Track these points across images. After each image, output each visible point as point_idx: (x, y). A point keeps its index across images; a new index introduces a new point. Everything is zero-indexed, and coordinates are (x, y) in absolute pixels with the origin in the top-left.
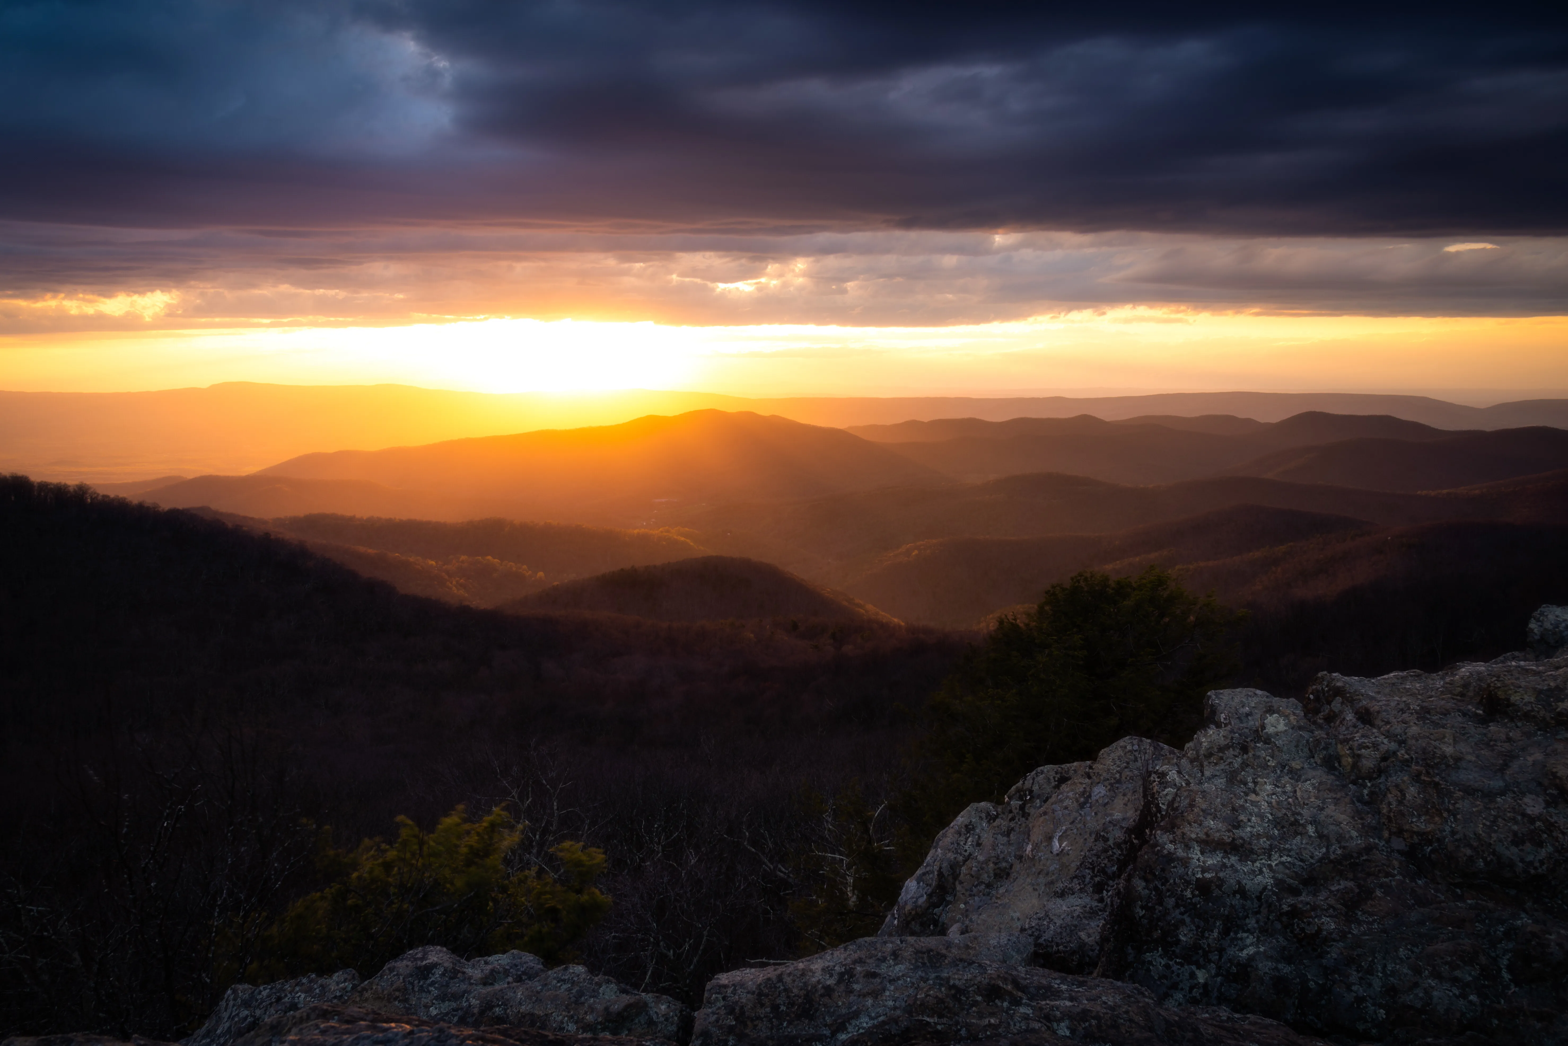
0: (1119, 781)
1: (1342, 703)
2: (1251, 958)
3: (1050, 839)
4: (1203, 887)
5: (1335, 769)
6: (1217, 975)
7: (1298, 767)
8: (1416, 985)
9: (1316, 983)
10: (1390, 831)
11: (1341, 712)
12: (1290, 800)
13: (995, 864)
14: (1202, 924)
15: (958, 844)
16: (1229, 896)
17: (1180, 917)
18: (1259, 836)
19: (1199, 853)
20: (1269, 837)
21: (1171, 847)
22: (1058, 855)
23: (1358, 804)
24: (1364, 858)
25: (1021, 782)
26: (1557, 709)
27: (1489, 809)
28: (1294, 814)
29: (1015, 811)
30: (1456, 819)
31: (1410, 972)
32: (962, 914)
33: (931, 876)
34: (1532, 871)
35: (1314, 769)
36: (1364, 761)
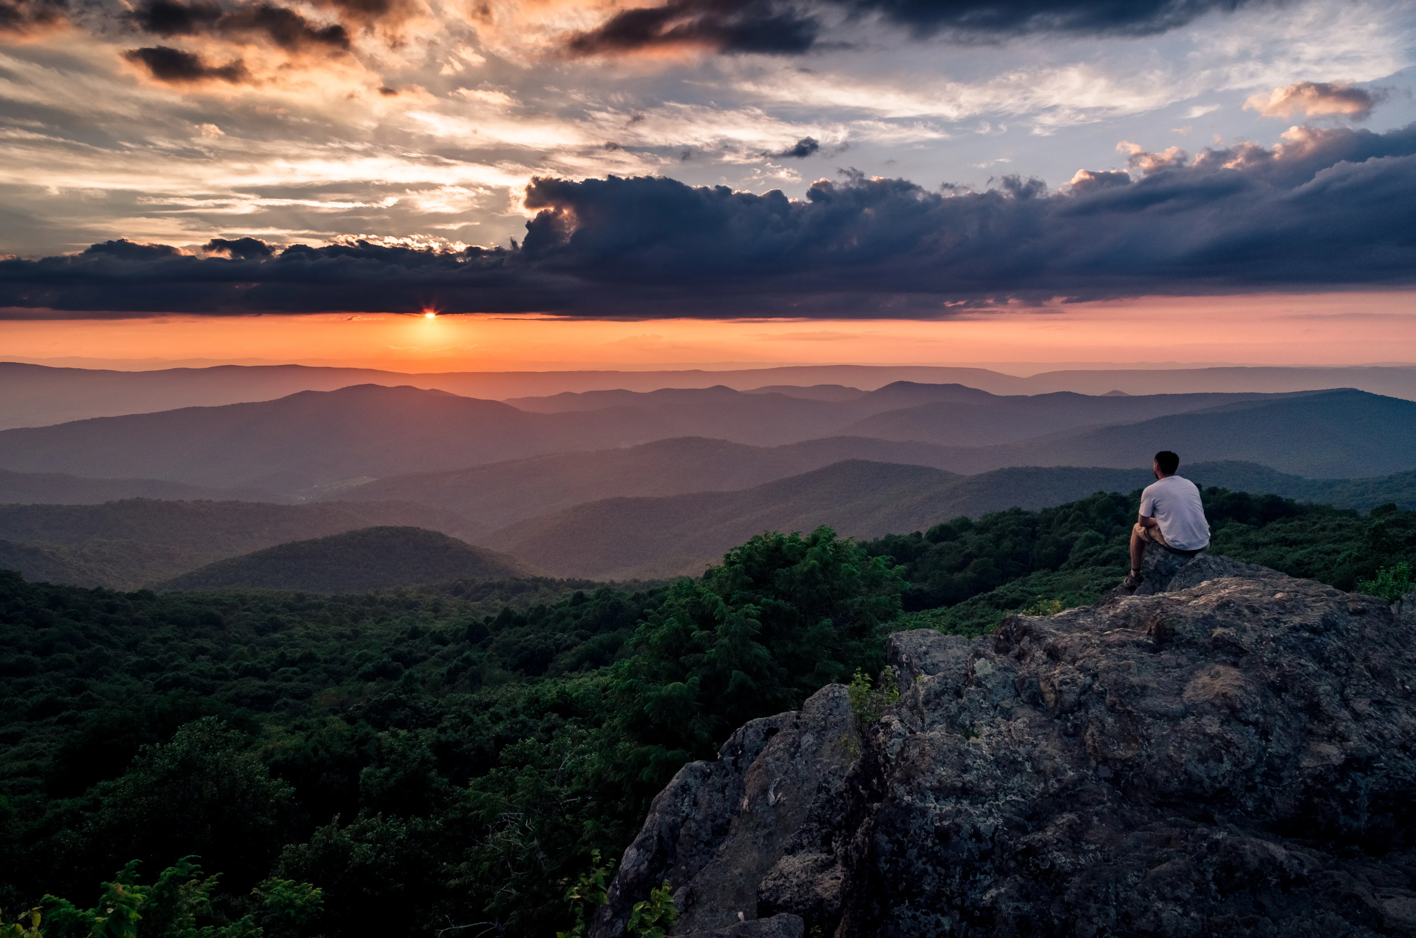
0: (824, 728)
1: (1030, 642)
2: (995, 900)
3: (765, 791)
4: (943, 835)
5: (1039, 705)
6: (961, 920)
7: (1008, 706)
8: (1146, 909)
9: (1059, 919)
10: (1096, 760)
11: (1030, 650)
12: (1006, 739)
13: (713, 821)
14: (943, 871)
15: (676, 806)
16: (966, 840)
17: (922, 867)
18: (985, 778)
19: (934, 801)
20: (994, 778)
21: (907, 798)
22: (774, 806)
23: (1064, 737)
24: (1079, 789)
25: (732, 738)
26: (1212, 635)
27: (1176, 731)
28: (1012, 752)
29: (728, 767)
30: (1150, 743)
31: (1139, 898)
32: (684, 876)
33: (651, 841)
34: (1218, 785)
35: (1021, 706)
36: (1066, 696)
